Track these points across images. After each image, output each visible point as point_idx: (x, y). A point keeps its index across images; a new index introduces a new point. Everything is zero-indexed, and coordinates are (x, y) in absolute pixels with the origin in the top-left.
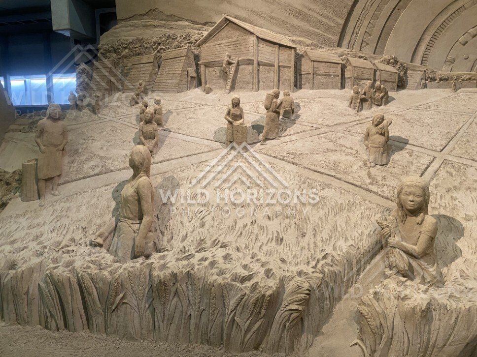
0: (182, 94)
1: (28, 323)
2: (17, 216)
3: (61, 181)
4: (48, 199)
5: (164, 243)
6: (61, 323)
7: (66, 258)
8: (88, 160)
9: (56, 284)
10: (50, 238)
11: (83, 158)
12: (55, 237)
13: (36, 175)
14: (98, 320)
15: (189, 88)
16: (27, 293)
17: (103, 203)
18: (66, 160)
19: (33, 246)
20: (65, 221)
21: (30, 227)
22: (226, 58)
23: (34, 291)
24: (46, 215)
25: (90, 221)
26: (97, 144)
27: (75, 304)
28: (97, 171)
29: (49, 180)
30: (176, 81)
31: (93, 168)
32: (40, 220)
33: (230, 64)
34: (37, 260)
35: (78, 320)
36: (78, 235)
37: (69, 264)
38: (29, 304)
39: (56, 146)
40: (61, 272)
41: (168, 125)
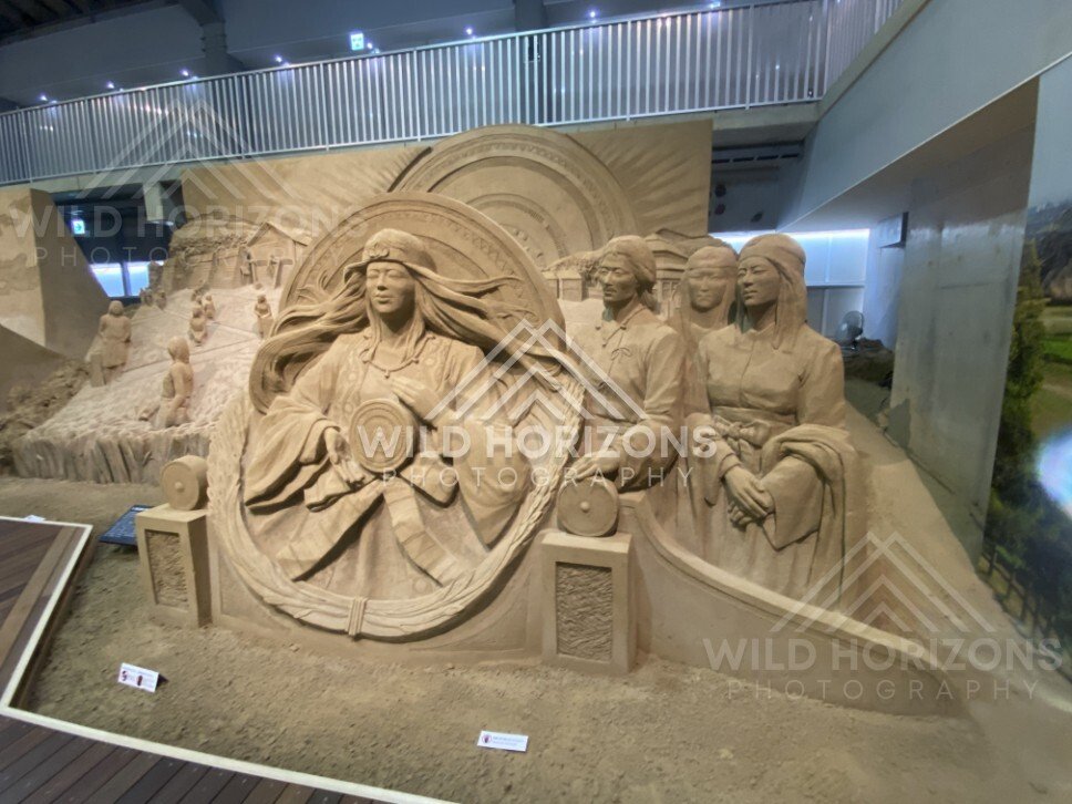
0: (236, 290)
1: (85, 479)
2: (86, 399)
3: (126, 368)
4: (114, 384)
5: (193, 417)
6: (109, 478)
7: (114, 428)
8: (149, 350)
9: (102, 447)
10: (108, 414)
11: (145, 349)
12: (112, 415)
13: (101, 363)
14: (135, 474)
15: (244, 284)
16: (82, 455)
17: (155, 386)
18: (131, 350)
19: (94, 421)
20: (122, 402)
21: (95, 408)
22: (270, 259)
23: (87, 453)
24: (109, 398)
25: (142, 402)
26: (159, 336)
27: (117, 461)
28: (155, 360)
29: (113, 368)
30: (230, 278)
31: (152, 357)
32: (104, 402)
33: (273, 263)
34: (91, 431)
35: (119, 475)
36: (131, 413)
37: (116, 432)
38: (85, 464)
39: (117, 338)
40: (105, 438)
41: (220, 318)
